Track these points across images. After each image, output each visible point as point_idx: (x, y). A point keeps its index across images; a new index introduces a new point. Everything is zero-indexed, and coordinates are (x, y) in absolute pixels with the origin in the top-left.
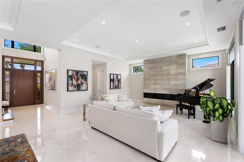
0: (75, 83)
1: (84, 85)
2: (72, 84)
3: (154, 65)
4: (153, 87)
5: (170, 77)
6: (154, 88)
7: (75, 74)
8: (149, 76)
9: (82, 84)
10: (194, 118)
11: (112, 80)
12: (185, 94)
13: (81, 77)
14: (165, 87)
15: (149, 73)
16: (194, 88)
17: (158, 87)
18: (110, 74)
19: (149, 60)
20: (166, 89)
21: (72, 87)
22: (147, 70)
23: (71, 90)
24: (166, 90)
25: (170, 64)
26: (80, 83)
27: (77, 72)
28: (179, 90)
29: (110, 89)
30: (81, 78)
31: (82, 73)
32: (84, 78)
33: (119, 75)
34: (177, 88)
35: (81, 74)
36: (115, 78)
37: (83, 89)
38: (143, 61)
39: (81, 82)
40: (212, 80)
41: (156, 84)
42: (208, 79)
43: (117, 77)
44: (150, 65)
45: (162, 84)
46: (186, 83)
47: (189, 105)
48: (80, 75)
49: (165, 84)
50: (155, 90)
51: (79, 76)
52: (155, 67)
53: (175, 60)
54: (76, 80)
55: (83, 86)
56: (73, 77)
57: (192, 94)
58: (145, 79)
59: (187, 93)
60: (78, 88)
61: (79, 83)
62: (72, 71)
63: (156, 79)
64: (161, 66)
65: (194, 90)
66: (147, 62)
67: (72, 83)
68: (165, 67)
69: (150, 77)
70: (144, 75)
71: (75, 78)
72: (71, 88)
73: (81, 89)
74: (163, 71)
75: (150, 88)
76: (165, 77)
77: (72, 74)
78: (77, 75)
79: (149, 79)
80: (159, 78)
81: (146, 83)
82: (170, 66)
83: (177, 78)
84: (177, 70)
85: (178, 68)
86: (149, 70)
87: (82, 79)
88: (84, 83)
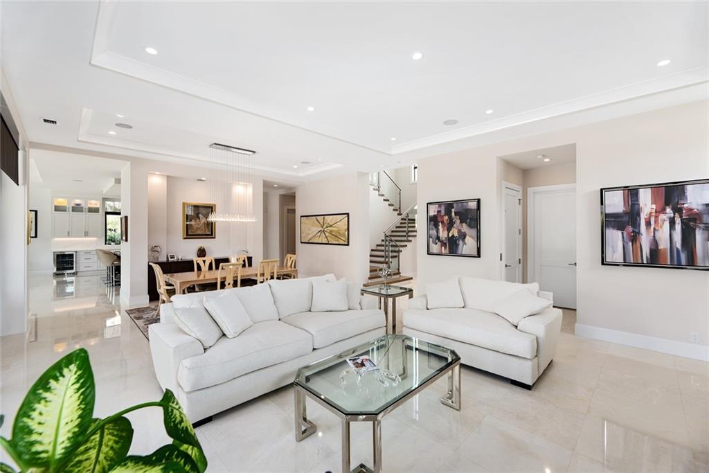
0: (443, 234)
1: (468, 239)
2: (438, 238)
7: (443, 212)
9: (463, 236)
11: (614, 221)
13: (458, 217)
21: (436, 244)
23: (435, 251)
26: (456, 235)
27: (449, 206)
29: (605, 263)
30: (458, 221)
31: (463, 206)
32: (468, 221)
35: (460, 210)
36: (648, 207)
37: (464, 253)
39: (459, 231)
48: (455, 213)
51: (453, 214)
54: (446, 228)
55: (465, 243)
56: (439, 219)
60: (452, 247)
61: (453, 236)
62: (437, 206)
67: (436, 233)
71: (442, 222)
72: (435, 248)
73: (459, 252)
77: (436, 213)
78: (448, 213)
87: (461, 222)
88: (467, 232)
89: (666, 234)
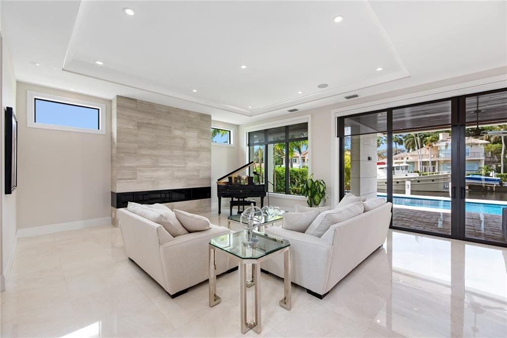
3: (150, 119)
4: (149, 174)
5: (187, 153)
6: (151, 178)
8: (136, 145)
14: (177, 174)
15: (136, 135)
17: (161, 173)
19: (134, 100)
20: (180, 179)
24: (178, 180)
25: (188, 127)
34: (198, 176)
38: (114, 97)
41: (158, 166)
44: (140, 117)
45: (172, 167)
46: (210, 167)
49: (178, 167)
52: (154, 125)
53: (196, 120)
57: (244, 182)
63: (156, 156)
64: (170, 127)
65: (245, 177)
68: (179, 130)
69: (138, 147)
74: (174, 138)
75: (137, 178)
76: (177, 153)
79: (135, 153)
80: (165, 152)
81: (126, 164)
82: (188, 131)
83: (198, 156)
84: (199, 142)
85: (200, 138)
86: (136, 127)
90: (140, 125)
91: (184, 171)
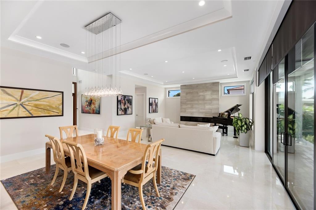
0: (123, 107)
1: (130, 109)
2: (121, 109)
3: (190, 91)
4: (189, 110)
5: (205, 102)
6: (190, 112)
7: (123, 99)
8: (185, 101)
9: (128, 108)
10: (227, 135)
11: (150, 104)
12: (219, 116)
14: (201, 111)
15: (186, 97)
16: (227, 112)
17: (194, 110)
18: (149, 98)
19: (185, 85)
20: (202, 113)
21: (120, 111)
22: (184, 95)
23: (120, 114)
25: (206, 91)
26: (126, 107)
27: (125, 97)
28: (213, 114)
29: (149, 113)
30: (127, 103)
31: (128, 98)
33: (156, 99)
34: (211, 112)
36: (153, 102)
37: (128, 113)
38: (180, 86)
39: (127, 106)
40: (240, 105)
41: (193, 108)
42: (237, 105)
43: (155, 101)
44: (187, 90)
45: (198, 108)
46: (219, 108)
47: (222, 125)
48: (126, 100)
49: (201, 108)
50: (192, 113)
52: (192, 92)
53: (210, 86)
54: (124, 105)
55: (129, 110)
56: (122, 101)
57: (225, 117)
58: (182, 103)
59: (221, 116)
60: (125, 111)
62: (121, 96)
63: (192, 104)
64: (198, 92)
65: (226, 114)
66: (184, 87)
67: (120, 107)
68: (202, 92)
70: (181, 100)
71: (123, 103)
73: (127, 113)
74: (199, 96)
75: (186, 112)
76: (200, 102)
78: (124, 99)
79: (186, 103)
80: (196, 102)
81: (183, 107)
83: (211, 103)
84: (212, 96)
85: (212, 94)
87: (128, 103)
88: (129, 107)
89: (154, 107)
90: (187, 94)
91: (204, 109)
